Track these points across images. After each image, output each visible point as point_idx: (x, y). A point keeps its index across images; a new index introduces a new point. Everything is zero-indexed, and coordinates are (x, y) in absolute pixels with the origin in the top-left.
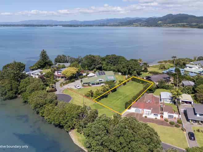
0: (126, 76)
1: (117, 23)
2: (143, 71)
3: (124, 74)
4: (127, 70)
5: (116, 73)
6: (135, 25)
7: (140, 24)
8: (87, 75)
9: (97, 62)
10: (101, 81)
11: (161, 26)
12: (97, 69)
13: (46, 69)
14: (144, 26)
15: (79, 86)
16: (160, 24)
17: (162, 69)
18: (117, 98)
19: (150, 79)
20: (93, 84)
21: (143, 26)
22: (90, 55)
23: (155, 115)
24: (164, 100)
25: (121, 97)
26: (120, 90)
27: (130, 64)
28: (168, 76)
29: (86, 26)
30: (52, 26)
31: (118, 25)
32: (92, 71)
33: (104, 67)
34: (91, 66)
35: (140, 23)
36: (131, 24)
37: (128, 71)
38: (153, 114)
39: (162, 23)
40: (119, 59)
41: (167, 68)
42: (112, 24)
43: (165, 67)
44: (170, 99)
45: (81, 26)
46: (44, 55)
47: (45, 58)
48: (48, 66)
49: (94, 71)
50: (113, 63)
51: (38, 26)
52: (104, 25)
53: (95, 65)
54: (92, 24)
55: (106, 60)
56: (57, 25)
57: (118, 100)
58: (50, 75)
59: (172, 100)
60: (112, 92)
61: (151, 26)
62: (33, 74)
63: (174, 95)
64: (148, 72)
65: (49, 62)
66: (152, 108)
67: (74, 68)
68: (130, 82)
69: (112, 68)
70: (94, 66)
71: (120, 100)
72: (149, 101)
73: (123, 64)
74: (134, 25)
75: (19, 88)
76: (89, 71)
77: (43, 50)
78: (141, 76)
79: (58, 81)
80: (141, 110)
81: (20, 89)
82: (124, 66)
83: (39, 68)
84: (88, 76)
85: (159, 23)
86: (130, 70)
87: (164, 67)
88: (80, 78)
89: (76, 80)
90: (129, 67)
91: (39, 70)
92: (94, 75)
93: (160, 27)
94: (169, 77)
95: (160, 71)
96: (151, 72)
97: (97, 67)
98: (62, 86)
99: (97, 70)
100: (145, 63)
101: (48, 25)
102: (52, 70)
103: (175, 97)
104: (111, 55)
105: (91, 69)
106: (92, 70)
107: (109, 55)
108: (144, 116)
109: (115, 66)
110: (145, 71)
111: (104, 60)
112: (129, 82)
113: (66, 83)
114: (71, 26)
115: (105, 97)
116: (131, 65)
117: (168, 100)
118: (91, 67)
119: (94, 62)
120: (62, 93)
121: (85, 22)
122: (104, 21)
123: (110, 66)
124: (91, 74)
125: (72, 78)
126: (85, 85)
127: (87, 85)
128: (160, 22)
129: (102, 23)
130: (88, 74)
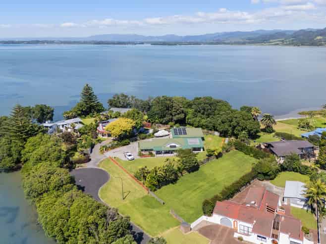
0: (227, 139)
1: (242, 39)
2: (264, 130)
3: (224, 134)
4: (230, 129)
5: (210, 132)
6: (274, 42)
7: (283, 41)
8: (153, 134)
9: (175, 110)
10: (175, 147)
11: (321, 45)
12: (176, 122)
13: (92, 117)
14: (289, 45)
15: (129, 156)
16: (319, 42)
17: (303, 127)
18: (195, 186)
19: (271, 148)
20: (159, 153)
21: (286, 45)
22: (163, 97)
23: (260, 238)
24: (289, 201)
25: (202, 186)
26: (204, 169)
27: (235, 116)
28: (311, 145)
29: (190, 44)
30: (135, 44)
31: (244, 43)
32: (166, 126)
33: (188, 119)
34: (165, 116)
35: (283, 39)
36: (266, 40)
37: (231, 131)
38: (256, 235)
39: (322, 40)
40: (216, 105)
41: (314, 126)
42: (233, 41)
43: (310, 124)
44: (302, 200)
45: (181, 44)
46: (88, 94)
47: (90, 99)
48: (95, 113)
49: (169, 126)
50: (205, 113)
51: (114, 43)
52: (217, 43)
53: (171, 114)
54: (199, 40)
55: (193, 107)
56: (142, 43)
57: (195, 190)
58: (90, 130)
59: (306, 201)
60: (189, 172)
61: (302, 45)
62: (63, 126)
63: (310, 193)
64: (274, 134)
65: (97, 106)
66: (255, 222)
67: (129, 120)
68: (231, 152)
69: (203, 122)
70: (171, 117)
71: (198, 191)
72: (253, 202)
73: (222, 115)
74: (270, 42)
75: (23, 153)
76: (160, 125)
77: (87, 85)
78: (257, 140)
79: (102, 141)
80: (232, 220)
81: (25, 154)
82: (224, 121)
83: (79, 115)
84: (156, 134)
85: (317, 40)
86: (234, 127)
87: (308, 124)
88: (140, 137)
89: (132, 142)
90: (234, 123)
91: (78, 119)
92: (167, 133)
93: (318, 46)
94: (313, 148)
95: (298, 133)
96: (278, 135)
97: (175, 118)
98: (103, 153)
99: (175, 124)
100: (267, 116)
101: (129, 43)
102: (96, 121)
103: (312, 197)
104: (204, 98)
105: (164, 122)
106: (166, 123)
107: (200, 98)
108: (236, 235)
109: (208, 119)
110: (268, 130)
111: (190, 105)
112: (227, 153)
113: (113, 147)
114: (164, 44)
115: (172, 183)
116: (238, 119)
117: (298, 202)
118: (165, 119)
119: (170, 109)
120: (98, 166)
121: (188, 37)
122: (219, 35)
123: (200, 118)
124: (162, 132)
125: (125, 138)
126: (144, 153)
127: (147, 153)
128: (319, 38)
129: (215, 39)
130: (157, 132)
